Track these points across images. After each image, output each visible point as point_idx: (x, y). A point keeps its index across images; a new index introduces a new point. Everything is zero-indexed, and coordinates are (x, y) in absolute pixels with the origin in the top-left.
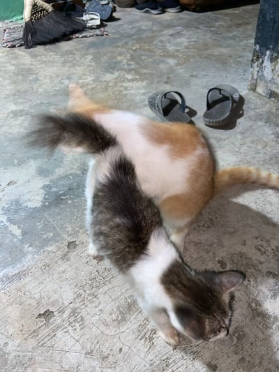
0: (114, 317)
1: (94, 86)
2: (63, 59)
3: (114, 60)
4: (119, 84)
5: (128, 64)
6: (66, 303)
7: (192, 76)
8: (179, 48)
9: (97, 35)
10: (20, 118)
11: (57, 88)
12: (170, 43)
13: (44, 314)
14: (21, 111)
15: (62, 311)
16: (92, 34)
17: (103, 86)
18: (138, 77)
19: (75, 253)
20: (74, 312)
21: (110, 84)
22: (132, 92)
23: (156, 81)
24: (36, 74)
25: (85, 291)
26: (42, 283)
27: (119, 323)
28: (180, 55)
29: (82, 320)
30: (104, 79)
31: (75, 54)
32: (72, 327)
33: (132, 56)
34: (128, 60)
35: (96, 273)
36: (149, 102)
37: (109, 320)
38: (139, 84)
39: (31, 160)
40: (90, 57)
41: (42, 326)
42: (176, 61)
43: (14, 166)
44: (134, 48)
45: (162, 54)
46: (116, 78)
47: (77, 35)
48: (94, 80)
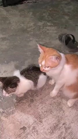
0: (49, 131)
1: (34, 28)
2: (20, 13)
3: (42, 15)
4: (45, 28)
5: (48, 18)
6: (31, 124)
7: (76, 25)
8: (70, 11)
9: (34, 2)
10: (5, 41)
11: (19, 28)
12: (65, 8)
13: (22, 128)
14: (5, 38)
15: (29, 127)
16: (31, 1)
17: (38, 28)
18: (52, 24)
19: (33, 104)
20: (34, 128)
21: (41, 27)
22: (51, 32)
23: (60, 27)
24: (9, 20)
25: (37, 120)
26: (22, 115)
27: (51, 133)
28: (71, 15)
29: (37, 131)
30: (38, 25)
31: (25, 11)
32: (34, 134)
33: (49, 13)
34: (48, 15)
35: (42, 113)
36: (59, 37)
37: (47, 132)
38: (53, 28)
39: (12, 61)
40: (31, 13)
41: (22, 133)
42: (69, 17)
43: (5, 64)
44: (50, 10)
45: (62, 13)
46: (43, 24)
47: (25, 2)
48: (34, 25)
